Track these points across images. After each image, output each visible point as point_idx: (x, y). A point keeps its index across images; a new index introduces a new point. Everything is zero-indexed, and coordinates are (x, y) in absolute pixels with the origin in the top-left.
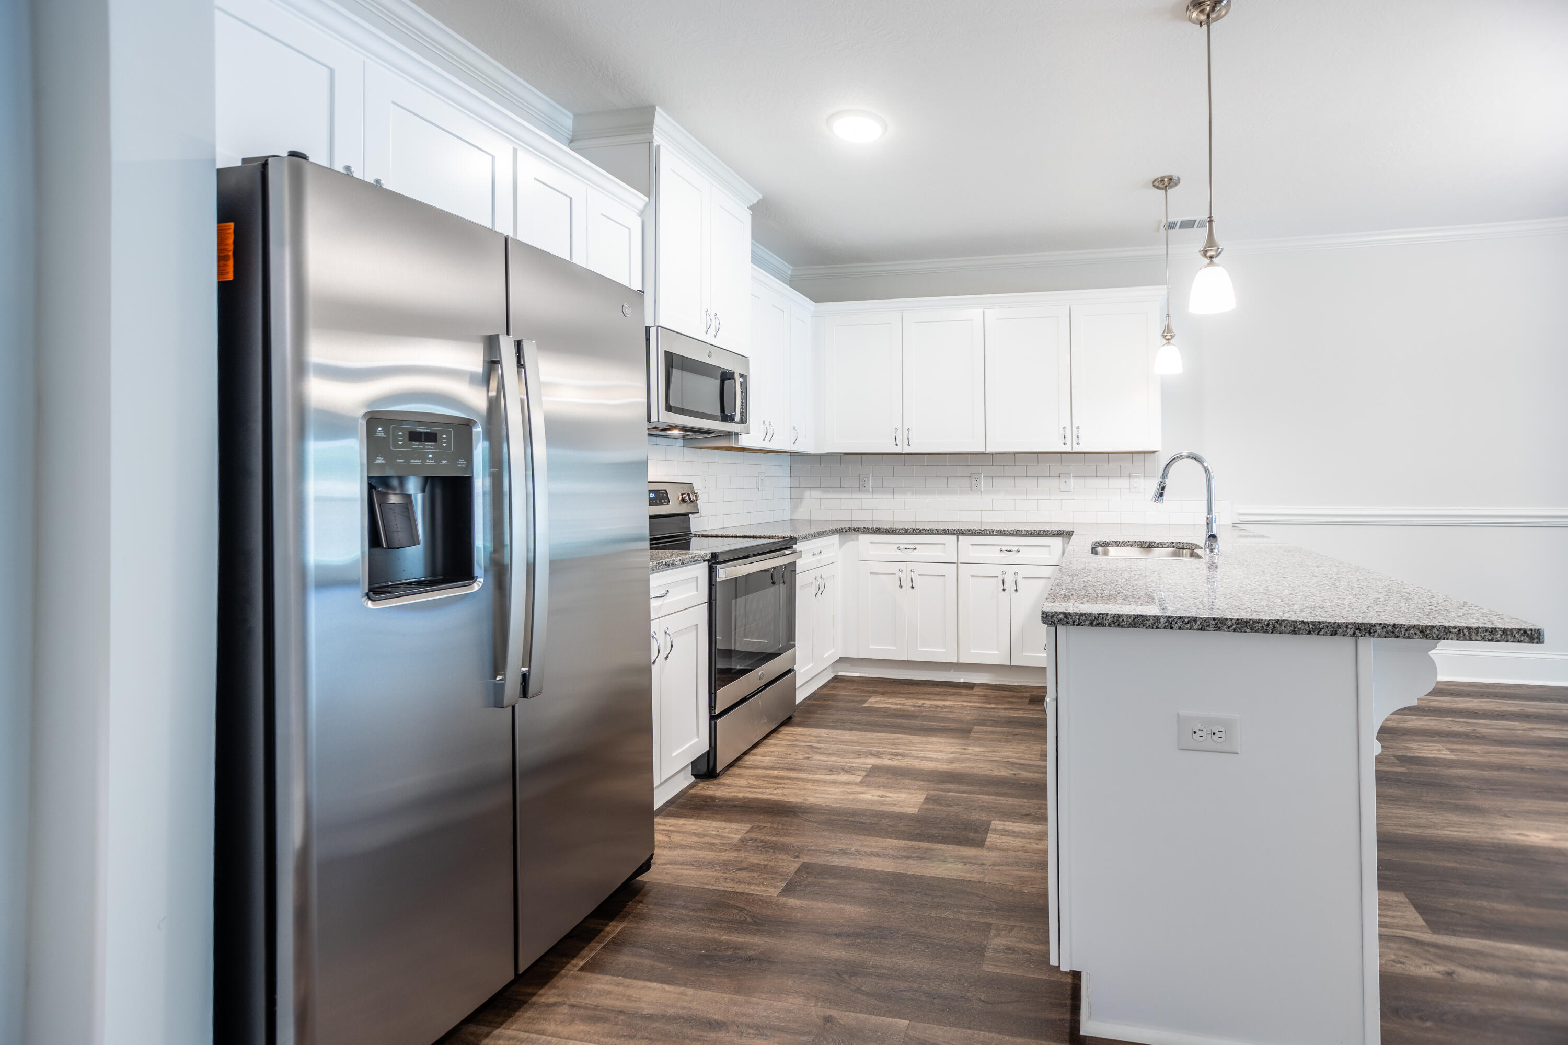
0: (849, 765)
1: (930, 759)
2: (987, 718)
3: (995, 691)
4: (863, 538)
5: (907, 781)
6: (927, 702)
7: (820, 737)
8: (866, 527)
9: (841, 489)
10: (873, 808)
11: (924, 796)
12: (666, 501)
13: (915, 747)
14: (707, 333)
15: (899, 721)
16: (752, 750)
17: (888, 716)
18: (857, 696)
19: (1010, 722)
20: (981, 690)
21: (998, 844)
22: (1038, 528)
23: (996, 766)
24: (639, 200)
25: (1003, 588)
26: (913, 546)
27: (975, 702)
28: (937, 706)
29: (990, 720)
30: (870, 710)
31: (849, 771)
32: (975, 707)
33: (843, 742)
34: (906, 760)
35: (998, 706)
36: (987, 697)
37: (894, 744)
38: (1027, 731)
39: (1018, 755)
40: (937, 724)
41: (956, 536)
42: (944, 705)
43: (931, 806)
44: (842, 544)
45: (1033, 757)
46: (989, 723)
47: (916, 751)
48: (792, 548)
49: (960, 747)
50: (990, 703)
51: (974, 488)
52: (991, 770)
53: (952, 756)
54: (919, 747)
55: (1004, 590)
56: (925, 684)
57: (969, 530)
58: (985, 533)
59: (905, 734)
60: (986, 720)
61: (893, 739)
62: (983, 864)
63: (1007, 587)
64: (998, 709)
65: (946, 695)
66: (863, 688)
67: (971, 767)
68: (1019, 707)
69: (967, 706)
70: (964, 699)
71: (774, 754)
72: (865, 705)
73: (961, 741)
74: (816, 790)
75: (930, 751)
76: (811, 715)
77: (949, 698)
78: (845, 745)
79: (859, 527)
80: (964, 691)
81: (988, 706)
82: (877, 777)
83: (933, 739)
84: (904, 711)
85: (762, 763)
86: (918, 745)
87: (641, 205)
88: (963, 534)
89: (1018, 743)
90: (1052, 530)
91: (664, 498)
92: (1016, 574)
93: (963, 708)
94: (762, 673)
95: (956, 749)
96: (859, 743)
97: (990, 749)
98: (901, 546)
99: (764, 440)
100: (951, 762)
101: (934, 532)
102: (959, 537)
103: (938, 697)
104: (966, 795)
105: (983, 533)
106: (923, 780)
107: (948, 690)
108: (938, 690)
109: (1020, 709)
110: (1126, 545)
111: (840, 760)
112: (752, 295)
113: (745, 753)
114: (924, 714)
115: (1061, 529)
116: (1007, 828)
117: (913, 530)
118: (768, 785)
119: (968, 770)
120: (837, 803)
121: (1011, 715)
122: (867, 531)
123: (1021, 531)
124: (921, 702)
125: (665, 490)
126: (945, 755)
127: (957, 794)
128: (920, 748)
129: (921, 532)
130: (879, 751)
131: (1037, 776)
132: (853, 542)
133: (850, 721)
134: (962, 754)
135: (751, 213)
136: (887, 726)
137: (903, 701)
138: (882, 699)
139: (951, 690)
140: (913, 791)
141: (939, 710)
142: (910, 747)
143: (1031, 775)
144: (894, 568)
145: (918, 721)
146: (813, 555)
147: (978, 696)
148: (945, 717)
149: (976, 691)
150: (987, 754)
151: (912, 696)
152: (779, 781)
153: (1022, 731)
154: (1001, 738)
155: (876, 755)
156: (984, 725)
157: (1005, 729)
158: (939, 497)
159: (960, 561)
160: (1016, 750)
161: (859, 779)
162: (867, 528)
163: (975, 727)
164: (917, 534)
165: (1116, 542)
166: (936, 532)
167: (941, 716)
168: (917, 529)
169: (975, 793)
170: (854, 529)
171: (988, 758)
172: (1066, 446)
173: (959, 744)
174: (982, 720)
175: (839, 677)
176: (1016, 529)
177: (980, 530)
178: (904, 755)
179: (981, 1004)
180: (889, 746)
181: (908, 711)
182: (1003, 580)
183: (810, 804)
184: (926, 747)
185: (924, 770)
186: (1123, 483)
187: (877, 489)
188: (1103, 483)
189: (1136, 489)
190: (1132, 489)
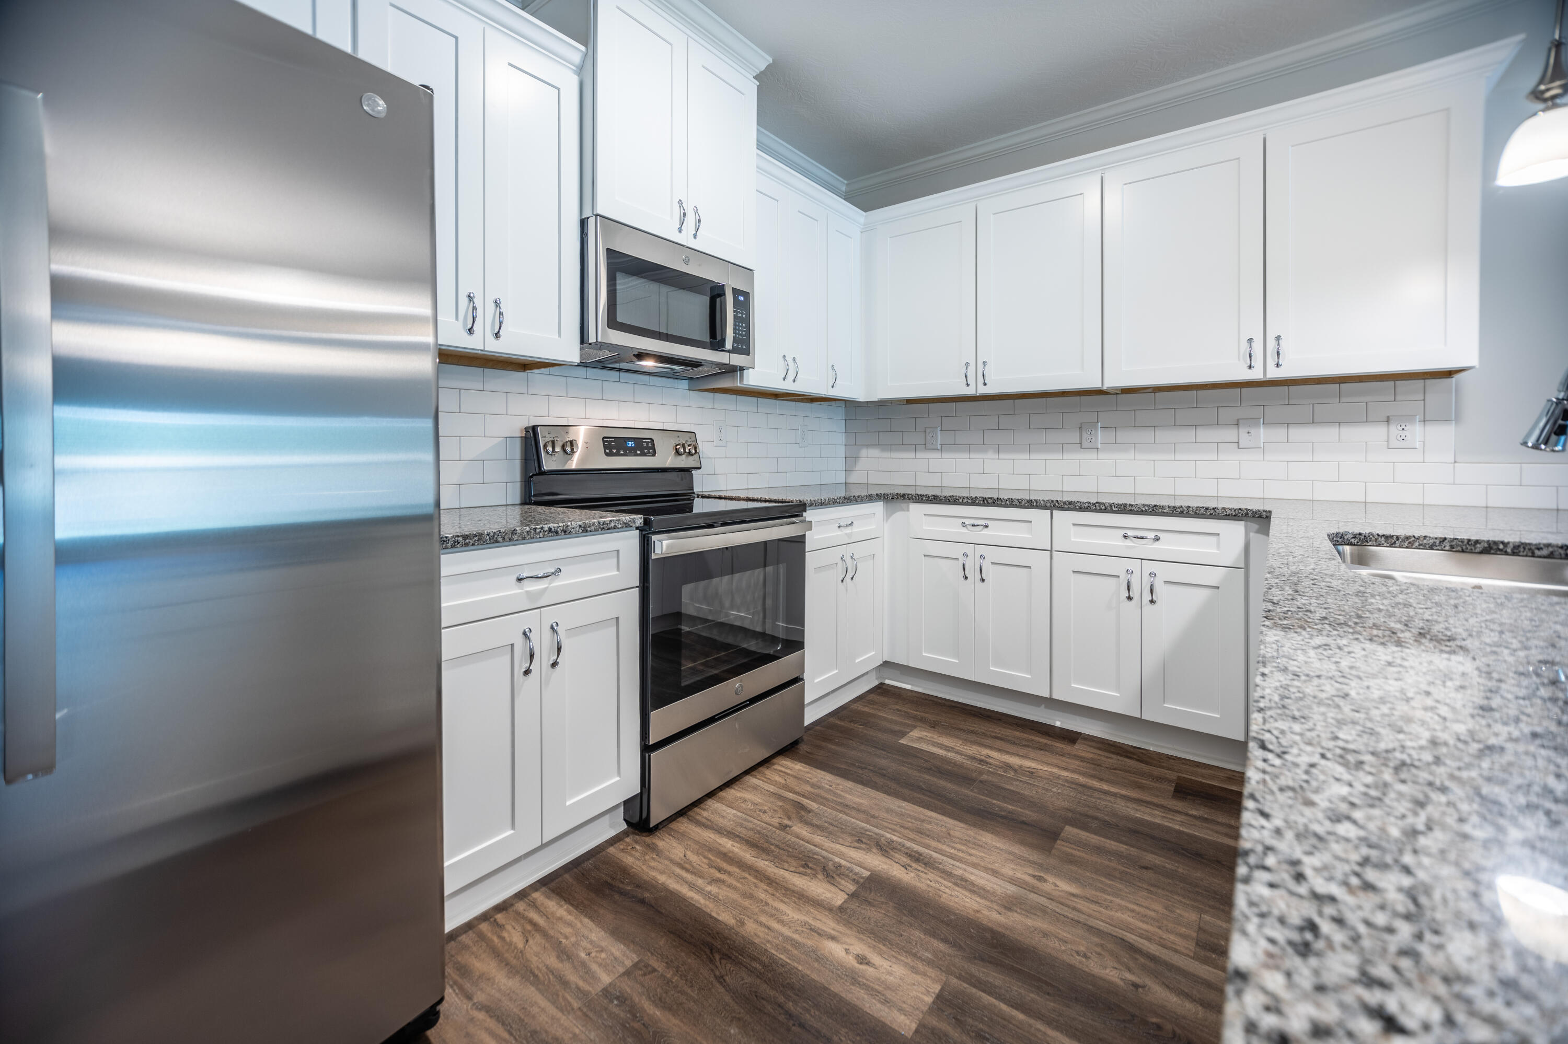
0: (837, 860)
1: (970, 887)
2: (1091, 812)
3: (1112, 755)
4: (914, 507)
5: (917, 933)
6: (995, 754)
7: (819, 788)
8: (919, 493)
9: (903, 446)
10: (836, 988)
11: (937, 988)
12: (651, 451)
13: (953, 848)
14: (680, 232)
15: (942, 783)
16: (721, 790)
17: (928, 770)
18: (896, 723)
19: (1136, 832)
20: (1089, 749)
22: (1194, 504)
23: (1097, 945)
24: (573, 51)
25: (1128, 595)
26: (983, 523)
27: (1074, 771)
28: (1008, 767)
29: (1096, 818)
30: (909, 753)
31: (831, 873)
32: (1072, 783)
33: (845, 807)
34: (931, 876)
35: (1114, 790)
36: (1096, 764)
37: (920, 832)
38: (1169, 865)
39: (1145, 926)
40: (1002, 804)
41: (1049, 511)
42: (1021, 767)
43: (944, 1026)
44: (888, 515)
45: (1180, 943)
46: (1094, 824)
47: (952, 858)
48: (802, 516)
49: (1031, 871)
50: (1101, 780)
51: (1085, 444)
52: (1085, 956)
53: (1012, 889)
54: (959, 850)
55: (1129, 598)
56: (1000, 720)
57: (1070, 503)
58: (1098, 508)
59: (944, 813)
60: (1088, 816)
61: (923, 821)
63: (1135, 593)
64: (1114, 795)
65: (1028, 746)
66: (909, 710)
67: (1045, 935)
68: (1155, 800)
69: (1059, 777)
70: (1055, 761)
71: (744, 806)
72: (902, 741)
73: (1035, 856)
74: (767, 904)
75: (975, 866)
76: (823, 744)
77: (1032, 754)
78: (847, 815)
79: (910, 493)
80: (1059, 745)
81: (1096, 784)
82: (870, 904)
83: (987, 838)
84: (955, 764)
85: (721, 820)
86: (958, 846)
87: (577, 58)
88: (1060, 508)
89: (1150, 892)
90: (1224, 508)
91: (648, 448)
92: (1152, 574)
93: (1053, 780)
94: (741, 686)
95: (1024, 874)
96: (869, 816)
97: (1090, 892)
98: (967, 521)
99: (784, 379)
100: (1009, 904)
101: (1014, 503)
102: (1054, 512)
103: (1014, 749)
104: (1021, 1016)
105: (1093, 507)
106: (945, 941)
107: (1033, 737)
108: (1017, 734)
109: (1157, 806)
110: (1417, 544)
111: (827, 844)
112: (757, 190)
113: (711, 795)
114: (985, 777)
115: (1243, 507)
117: (984, 499)
118: (705, 868)
119: (1036, 941)
120: (785, 951)
121: (1138, 815)
122: (920, 499)
123: (1163, 507)
124: (985, 752)
125: (651, 439)
126: (1001, 882)
127: (1003, 1007)
128: (961, 854)
129: (995, 502)
130: (892, 841)
131: (1187, 1008)
132: (903, 512)
133: (871, 768)
134: (1034, 890)
135: (758, 84)
136: (920, 789)
137: (958, 744)
138: (930, 735)
139: (1037, 739)
140: (920, 966)
141: (1011, 774)
142: (944, 847)
143: (1172, 1001)
144: (957, 551)
145: (972, 791)
146: (839, 527)
147: (1082, 759)
148: (1019, 793)
149: (1079, 748)
150: (1081, 905)
151: (974, 738)
152: (725, 865)
153: (1157, 862)
154: (1115, 869)
155: (885, 849)
156: (1085, 827)
157: (1122, 848)
158: (1033, 456)
159: (1054, 548)
160: (1142, 910)
161: (839, 899)
162: (921, 495)
163: (1068, 828)
164: (988, 505)
165: (1387, 537)
166: (1018, 504)
167: (1012, 788)
168: (989, 498)
169: (1039, 1016)
170: (903, 496)
171: (1082, 918)
172: (1253, 370)
173: (1029, 861)
174: (1080, 814)
175: (884, 687)
176: (1153, 503)
177: (1089, 503)
178: (928, 864)
180: (912, 835)
181: (961, 766)
182: (1129, 582)
183: (743, 937)
184: (971, 855)
185: (955, 914)
186: (1376, 433)
187: (947, 447)
188: (1329, 433)
189: (1403, 442)
190: (1394, 443)
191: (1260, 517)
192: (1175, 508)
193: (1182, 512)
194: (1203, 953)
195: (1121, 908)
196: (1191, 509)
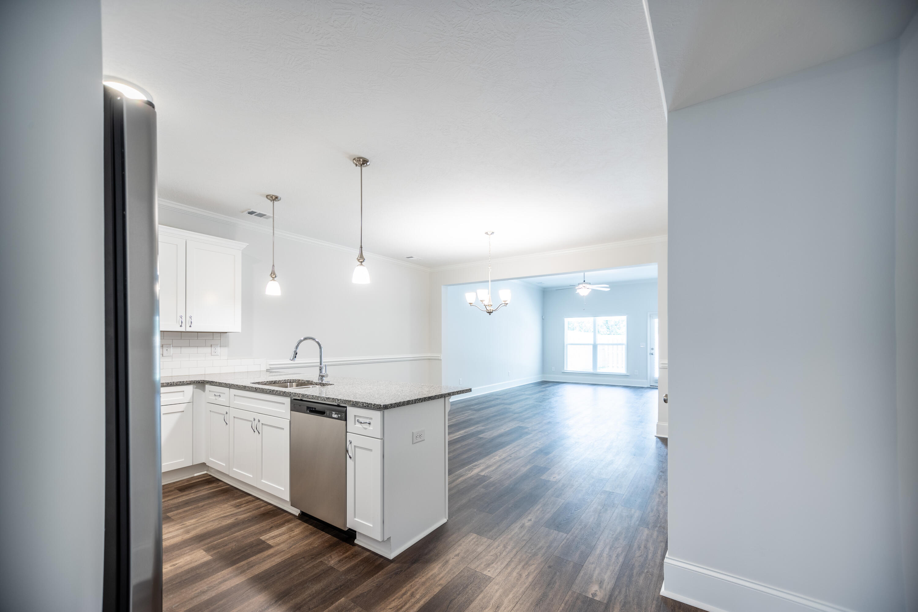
10: (179, 571)
11: (203, 550)
21: (278, 542)
23: (219, 521)
39: (221, 513)
43: (216, 551)
45: (232, 510)
62: (284, 551)
90: (187, 381)
97: (200, 517)
104: (226, 538)
106: (187, 547)
115: (193, 380)
116: (271, 536)
126: (177, 532)
127: (220, 540)
134: (186, 527)
140: (190, 553)
150: (202, 520)
154: (196, 511)
156: (173, 511)
157: (192, 507)
163: (168, 514)
172: (182, 328)
179: (356, 577)
186: (208, 350)
188: (194, 350)
189: (215, 353)
190: (213, 354)
191: (199, 383)
192: (168, 383)
193: (171, 384)
194: (238, 508)
195: (212, 514)
196: (174, 383)
